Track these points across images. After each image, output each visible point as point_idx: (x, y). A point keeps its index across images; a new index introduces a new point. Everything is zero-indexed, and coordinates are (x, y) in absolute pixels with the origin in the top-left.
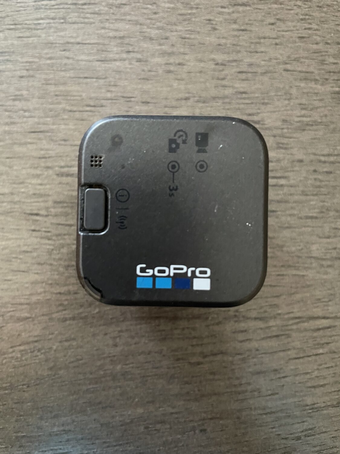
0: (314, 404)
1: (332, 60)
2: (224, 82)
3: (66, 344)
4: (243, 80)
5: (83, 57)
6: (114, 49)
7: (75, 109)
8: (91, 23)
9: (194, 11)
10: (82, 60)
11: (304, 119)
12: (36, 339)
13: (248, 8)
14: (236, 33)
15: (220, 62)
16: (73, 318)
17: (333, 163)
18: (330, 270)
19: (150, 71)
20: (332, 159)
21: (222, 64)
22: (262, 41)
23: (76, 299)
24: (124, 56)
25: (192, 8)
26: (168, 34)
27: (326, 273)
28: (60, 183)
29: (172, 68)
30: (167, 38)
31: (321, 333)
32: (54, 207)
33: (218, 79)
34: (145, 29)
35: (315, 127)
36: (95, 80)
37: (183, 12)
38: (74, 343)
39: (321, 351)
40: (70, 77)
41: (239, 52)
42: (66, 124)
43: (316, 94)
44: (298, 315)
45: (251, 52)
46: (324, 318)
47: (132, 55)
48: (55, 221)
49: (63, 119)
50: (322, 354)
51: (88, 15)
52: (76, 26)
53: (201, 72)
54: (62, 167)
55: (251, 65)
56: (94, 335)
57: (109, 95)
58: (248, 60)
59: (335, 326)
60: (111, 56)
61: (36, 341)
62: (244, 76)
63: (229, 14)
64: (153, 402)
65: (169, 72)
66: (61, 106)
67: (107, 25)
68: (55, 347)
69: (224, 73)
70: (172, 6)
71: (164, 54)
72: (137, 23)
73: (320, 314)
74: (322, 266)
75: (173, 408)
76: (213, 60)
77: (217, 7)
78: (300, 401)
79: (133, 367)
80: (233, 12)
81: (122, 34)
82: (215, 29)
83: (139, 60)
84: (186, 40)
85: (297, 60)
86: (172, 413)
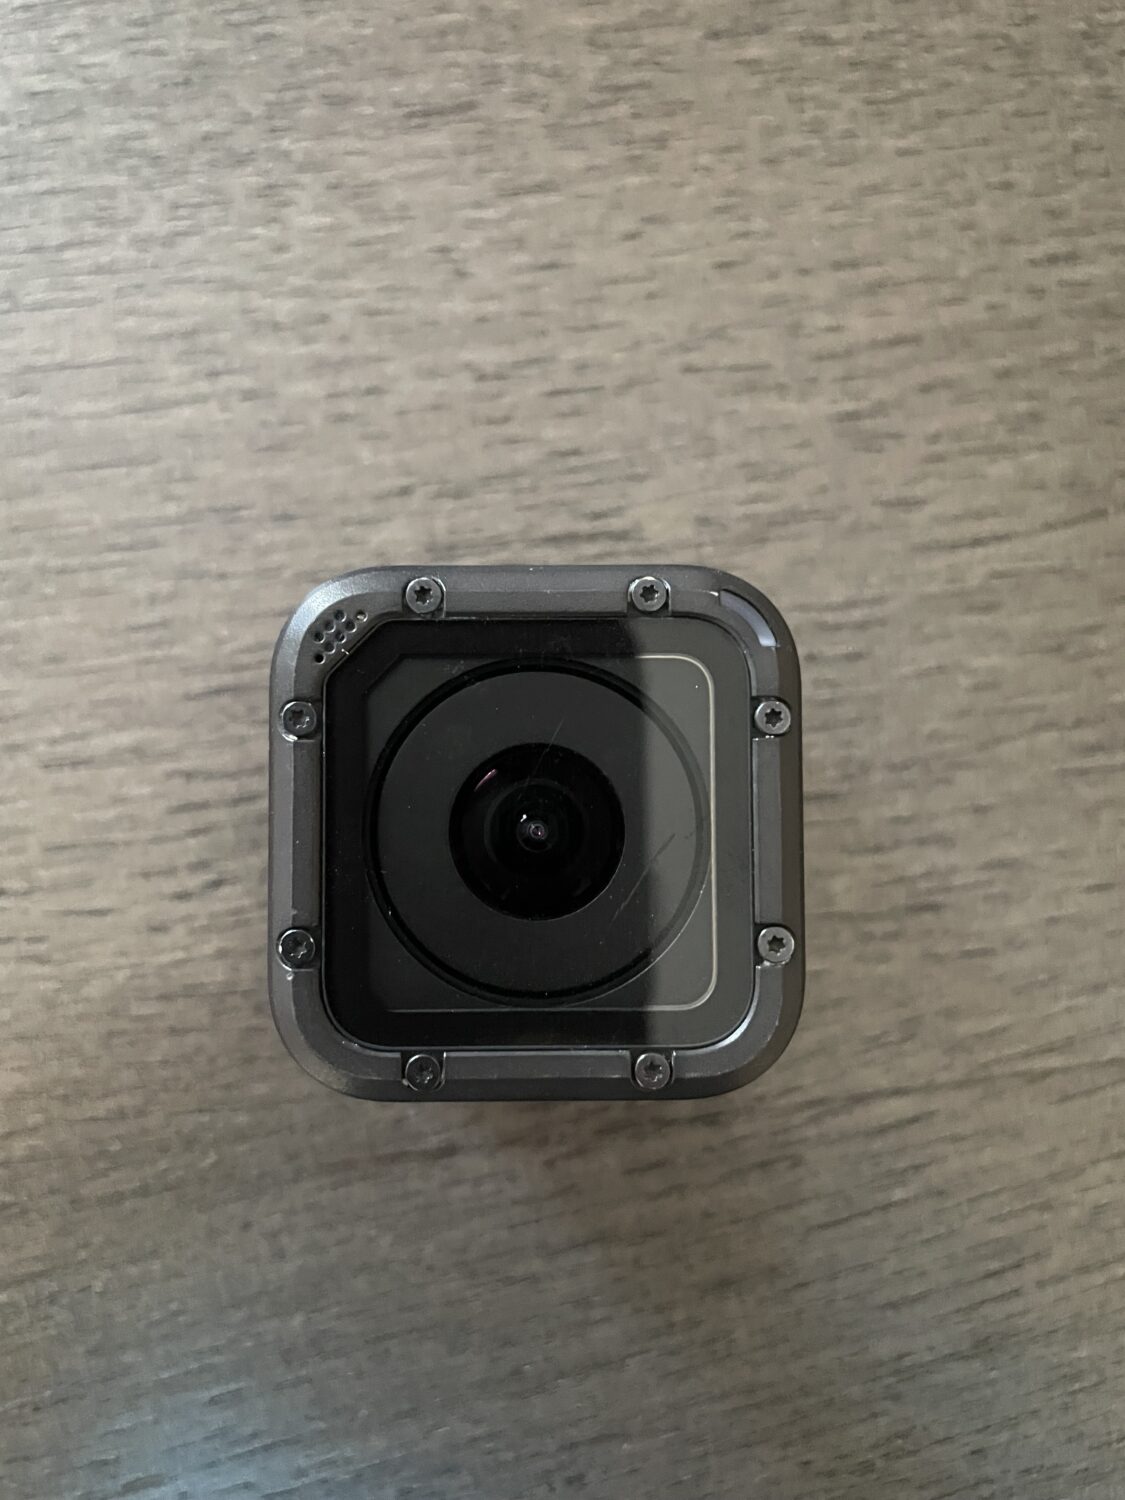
0: (900, 1357)
1: (822, 320)
2: (512, 429)
3: (133, 1271)
4: (563, 415)
5: (83, 406)
6: (171, 373)
7: (74, 562)
8: (92, 302)
9: (395, 228)
10: (80, 416)
11: (761, 508)
12: (39, 1267)
13: (553, 198)
14: (526, 279)
15: (490, 369)
16: (144, 1191)
17: (862, 626)
18: (895, 948)
19: (285, 423)
20: (857, 615)
21: (499, 376)
22: (607, 291)
23: (145, 1131)
24: (203, 387)
25: (386, 220)
26: (327, 307)
27: (885, 958)
28: (57, 790)
29: (349, 406)
30: (324, 319)
31: (892, 1139)
32: (46, 866)
33: (491, 422)
34: (257, 300)
35: (794, 528)
36: (124, 470)
37: (364, 232)
38: (156, 1266)
39: (898, 1194)
40: (50, 472)
41: (543, 333)
42: (52, 613)
43: (787, 428)
44: (819, 1092)
45: (577, 329)
46: (898, 1092)
47: (226, 381)
48: (52, 903)
49: (45, 598)
50: (905, 1202)
51: (81, 279)
52: (48, 316)
53: (436, 408)
54: (54, 741)
55: (581, 367)
56: (213, 1233)
57: (171, 509)
58: (571, 354)
59: (931, 1114)
60: (163, 392)
61: (41, 1274)
62: (563, 403)
63: (498, 222)
64: (412, 1413)
65: (342, 418)
66: (33, 560)
67: (141, 301)
68: (98, 1286)
69: (507, 400)
70: (327, 220)
71: (320, 366)
72: (227, 285)
73: (884, 1082)
74: (869, 937)
75: (477, 1422)
76: (468, 366)
77: (463, 206)
78: (856, 1354)
79: (339, 1317)
80: (511, 217)
81: (186, 322)
82: (461, 274)
83: (249, 395)
84: (380, 319)
85: (718, 334)
86: (475, 1440)
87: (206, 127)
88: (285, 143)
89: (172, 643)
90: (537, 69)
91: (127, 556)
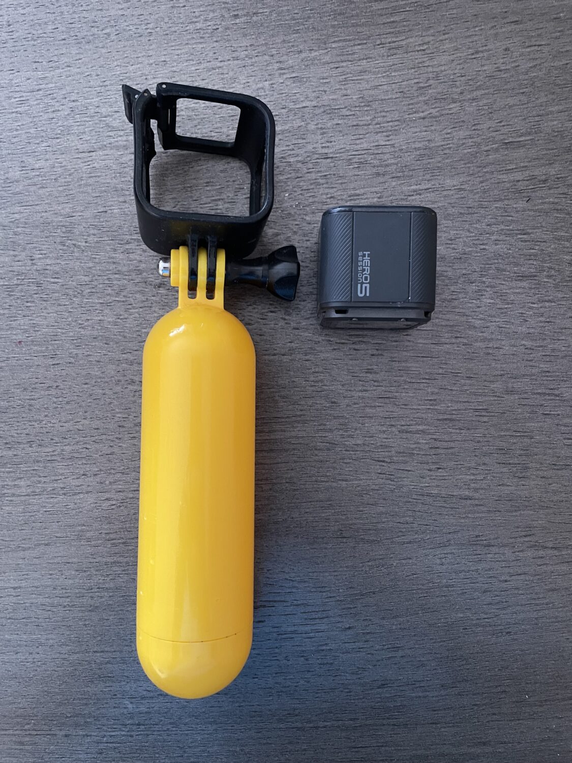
87: (464, 272)
88: (484, 279)
89: (436, 405)
90: (554, 269)
91: (427, 381)
